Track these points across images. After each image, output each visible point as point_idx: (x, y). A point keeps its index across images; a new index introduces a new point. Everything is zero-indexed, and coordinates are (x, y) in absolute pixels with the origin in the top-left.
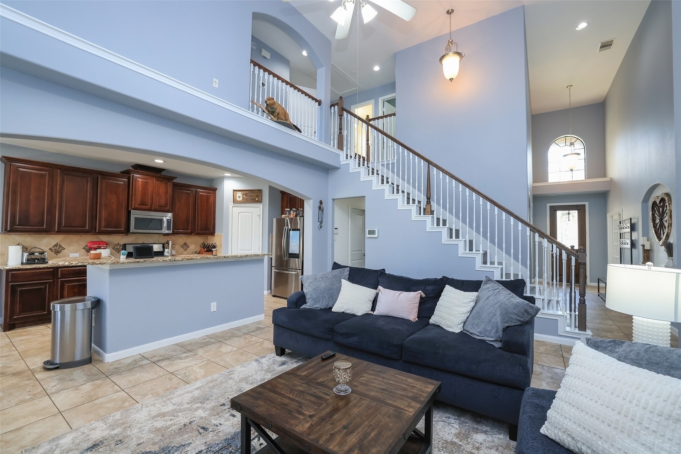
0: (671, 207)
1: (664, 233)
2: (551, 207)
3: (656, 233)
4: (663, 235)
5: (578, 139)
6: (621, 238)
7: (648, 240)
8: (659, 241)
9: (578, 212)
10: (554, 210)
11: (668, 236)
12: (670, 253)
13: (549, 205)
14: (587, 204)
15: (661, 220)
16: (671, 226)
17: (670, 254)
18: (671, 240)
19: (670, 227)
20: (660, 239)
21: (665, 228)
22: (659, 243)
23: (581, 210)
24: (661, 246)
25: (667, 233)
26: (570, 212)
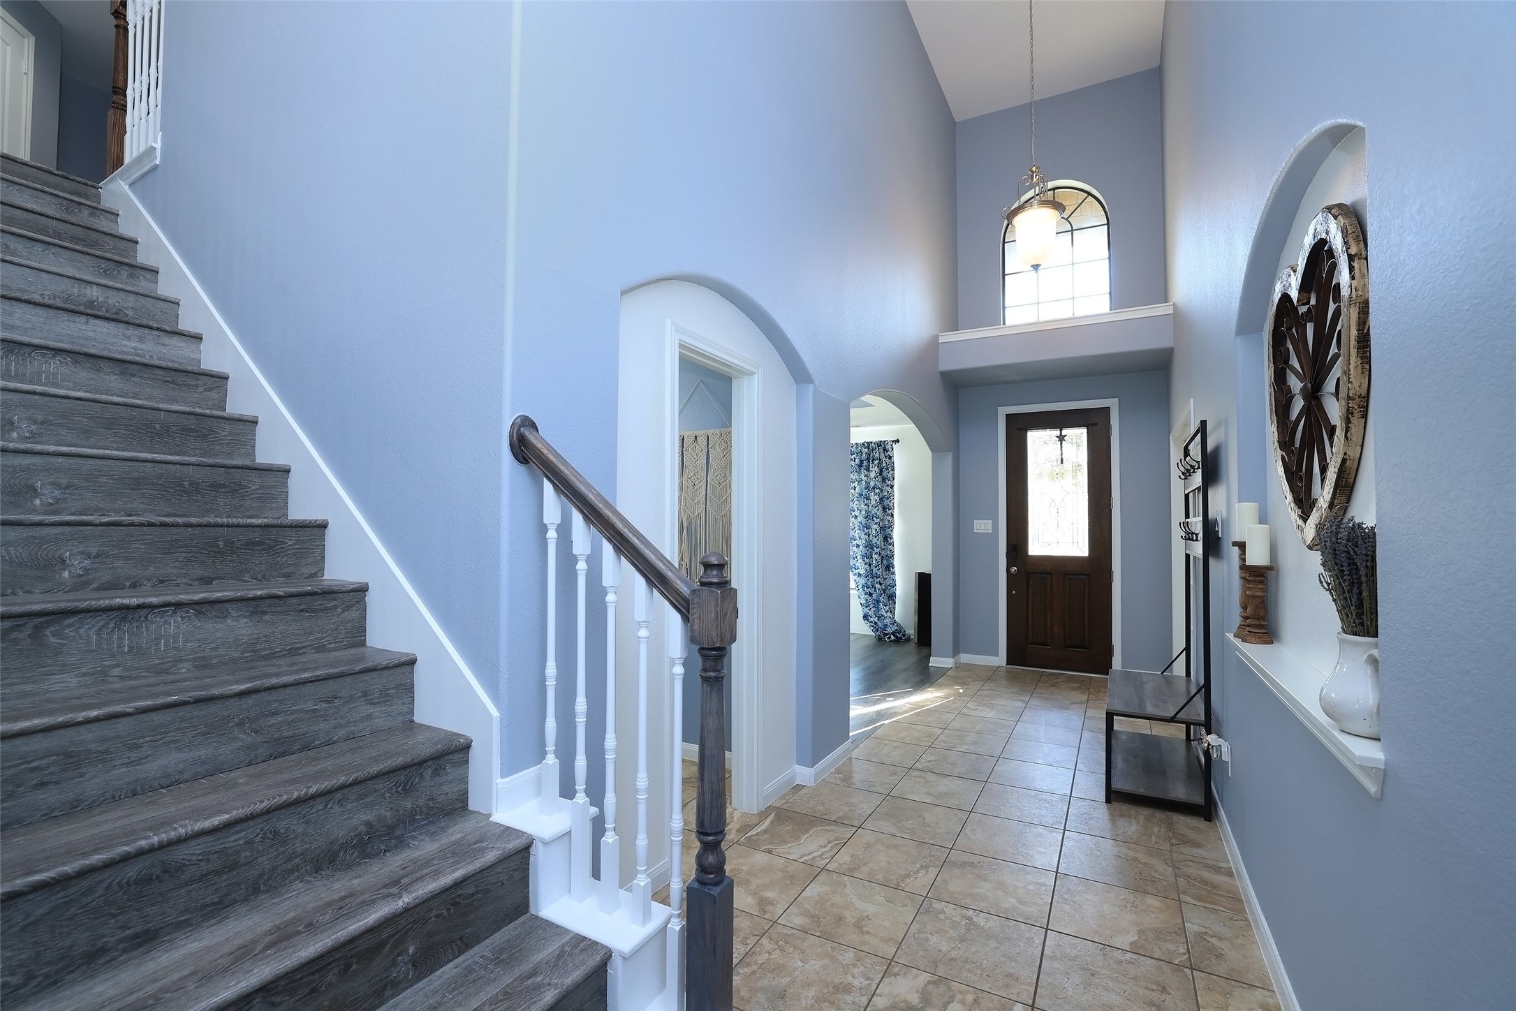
0: (1363, 276)
1: (1324, 470)
2: (1010, 418)
3: (1291, 476)
4: (1323, 480)
5: (1089, 194)
6: (1187, 516)
7: (1263, 520)
8: (1300, 522)
9: (1088, 433)
10: (1018, 428)
11: (1345, 487)
12: (1360, 605)
13: (1003, 411)
14: (1112, 403)
15: (1313, 395)
16: (1365, 416)
17: (1359, 616)
18: (1365, 511)
19: (1356, 421)
20: (1304, 503)
21: (1332, 431)
22: (1302, 531)
23: (1095, 423)
24: (1310, 548)
25: (1344, 461)
26: (1065, 432)
